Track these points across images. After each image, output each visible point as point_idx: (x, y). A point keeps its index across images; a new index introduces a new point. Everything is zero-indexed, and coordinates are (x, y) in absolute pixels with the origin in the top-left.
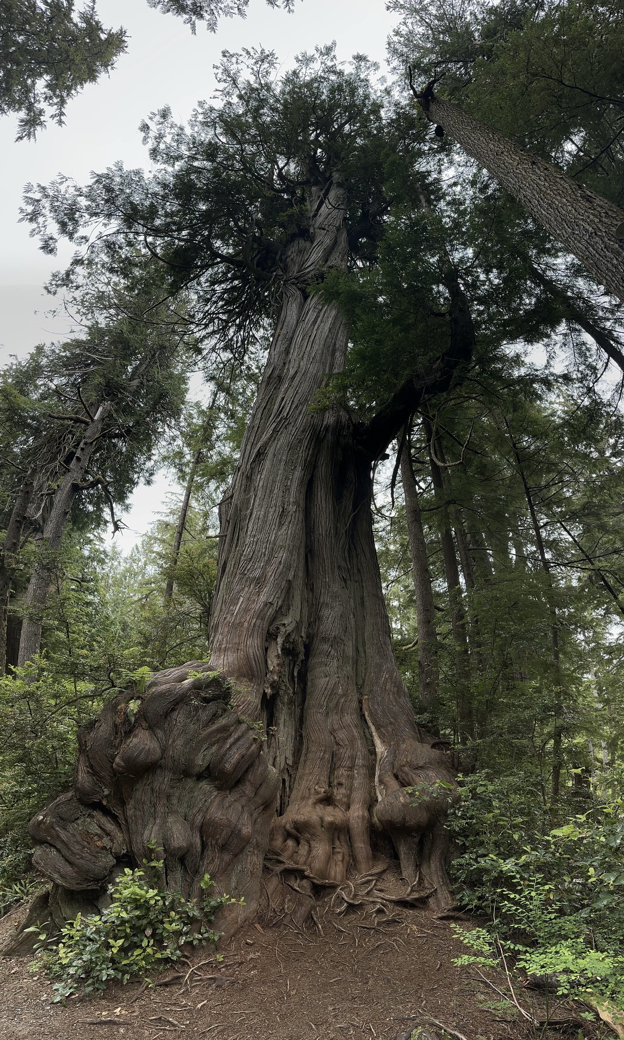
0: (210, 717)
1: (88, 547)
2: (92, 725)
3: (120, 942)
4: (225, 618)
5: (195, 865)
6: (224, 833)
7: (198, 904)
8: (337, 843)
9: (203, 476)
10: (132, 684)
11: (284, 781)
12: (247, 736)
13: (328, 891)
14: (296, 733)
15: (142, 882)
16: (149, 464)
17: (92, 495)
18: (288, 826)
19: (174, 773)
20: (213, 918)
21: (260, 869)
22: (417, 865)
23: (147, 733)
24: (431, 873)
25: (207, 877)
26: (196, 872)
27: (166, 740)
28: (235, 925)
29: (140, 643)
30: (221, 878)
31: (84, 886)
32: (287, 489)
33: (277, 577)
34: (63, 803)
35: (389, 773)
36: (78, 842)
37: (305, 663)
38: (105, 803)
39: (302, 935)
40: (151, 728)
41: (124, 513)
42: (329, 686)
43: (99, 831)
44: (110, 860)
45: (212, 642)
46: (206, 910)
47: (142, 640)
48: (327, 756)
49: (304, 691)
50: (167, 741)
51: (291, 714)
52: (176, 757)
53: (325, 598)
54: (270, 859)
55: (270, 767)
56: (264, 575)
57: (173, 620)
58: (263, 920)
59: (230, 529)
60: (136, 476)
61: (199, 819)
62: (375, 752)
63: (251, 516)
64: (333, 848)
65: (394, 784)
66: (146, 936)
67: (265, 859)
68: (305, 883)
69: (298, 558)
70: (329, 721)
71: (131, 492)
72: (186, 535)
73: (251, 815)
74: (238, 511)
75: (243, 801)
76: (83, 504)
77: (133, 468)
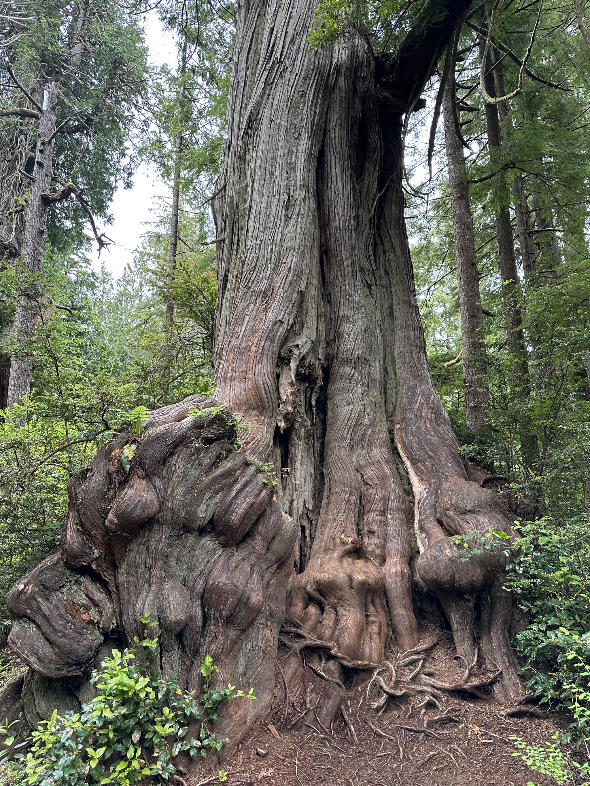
0: (213, 460)
1: (74, 270)
2: (83, 475)
3: (101, 751)
4: (230, 342)
5: (195, 643)
6: (230, 601)
7: (197, 697)
8: (372, 609)
9: (190, 167)
10: (127, 426)
11: (303, 528)
12: (256, 481)
13: (362, 675)
14: (315, 471)
15: (132, 668)
16: (125, 162)
17: (67, 208)
18: (309, 588)
19: (173, 529)
20: (215, 717)
21: (275, 647)
22: (474, 638)
23: (143, 482)
24: (493, 650)
25: (208, 660)
26: (196, 652)
27: (164, 490)
28: (244, 728)
29: (138, 376)
30: (226, 661)
31: (64, 672)
32: (291, 168)
33: (286, 288)
34: (47, 569)
35: (432, 518)
36: (61, 616)
37: (324, 389)
38: (94, 567)
39: (329, 742)
40: (147, 476)
41: (108, 226)
42: (353, 416)
43: (86, 602)
44: (97, 638)
45: (217, 371)
46: (207, 706)
47: (140, 372)
48: (353, 498)
49: (324, 422)
50: (166, 490)
51: (309, 449)
52: (175, 510)
53: (346, 311)
54: (288, 633)
55: (286, 516)
56: (271, 286)
57: (173, 347)
58: (279, 720)
59: (227, 230)
60: (112, 179)
61: (200, 584)
62: (412, 492)
63: (250, 210)
64: (367, 616)
65: (437, 532)
66: (132, 743)
67: (281, 632)
68: (332, 665)
69: (311, 262)
70: (355, 456)
71: (110, 199)
72: (180, 246)
73: (263, 577)
74: (234, 205)
75: (253, 559)
76: (59, 221)
77: (107, 169)
